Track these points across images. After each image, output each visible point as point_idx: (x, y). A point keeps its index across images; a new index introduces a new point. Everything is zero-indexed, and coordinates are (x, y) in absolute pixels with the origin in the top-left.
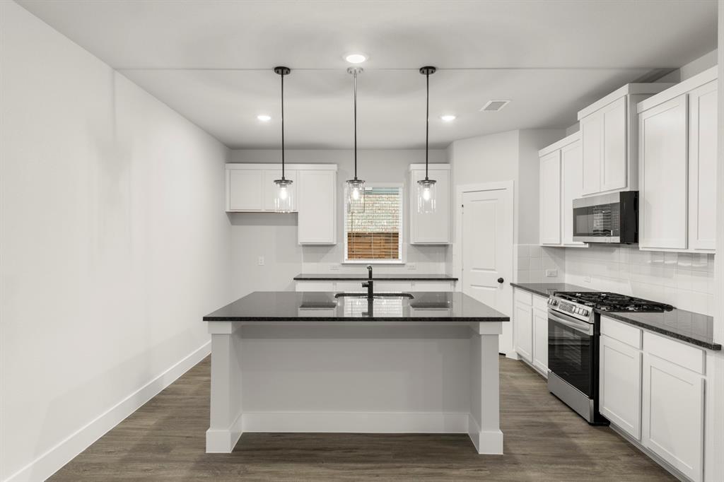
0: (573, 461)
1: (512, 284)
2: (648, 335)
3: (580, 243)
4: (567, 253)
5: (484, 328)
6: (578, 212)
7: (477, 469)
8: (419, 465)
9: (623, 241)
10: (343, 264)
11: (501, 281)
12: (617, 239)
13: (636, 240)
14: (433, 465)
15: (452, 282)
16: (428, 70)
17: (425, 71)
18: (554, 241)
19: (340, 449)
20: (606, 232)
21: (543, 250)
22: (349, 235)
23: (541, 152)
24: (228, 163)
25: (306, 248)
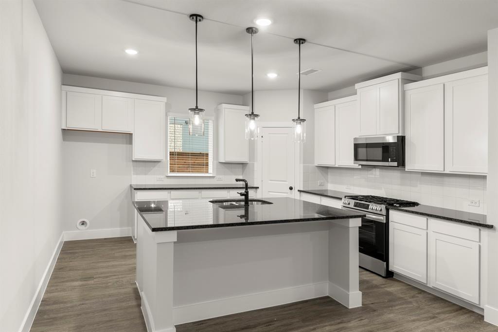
0: (400, 302)
1: (299, 191)
3: (357, 165)
4: (329, 170)
7: (359, 319)
8: (325, 324)
9: (399, 165)
10: (167, 176)
11: (291, 188)
12: (395, 164)
13: (403, 165)
14: (333, 322)
15: (255, 189)
16: (300, 41)
17: (298, 41)
18: (329, 164)
19: (259, 324)
21: (316, 168)
22: (172, 154)
23: (316, 106)
24: (63, 85)
25: (135, 163)
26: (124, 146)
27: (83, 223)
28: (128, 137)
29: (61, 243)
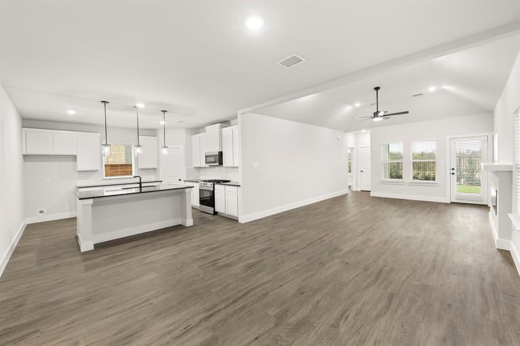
1: (184, 181)
2: (226, 186)
3: (207, 165)
4: (201, 169)
5: (187, 190)
6: (206, 157)
9: (219, 164)
10: (103, 179)
11: (180, 180)
12: (218, 164)
13: (222, 164)
15: (160, 182)
18: (199, 166)
20: (215, 162)
21: (194, 169)
22: (106, 166)
23: (193, 136)
24: (23, 127)
25: (79, 173)
26: (71, 163)
27: (41, 212)
28: (74, 158)
29: (24, 226)
